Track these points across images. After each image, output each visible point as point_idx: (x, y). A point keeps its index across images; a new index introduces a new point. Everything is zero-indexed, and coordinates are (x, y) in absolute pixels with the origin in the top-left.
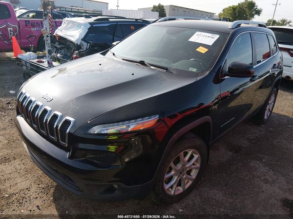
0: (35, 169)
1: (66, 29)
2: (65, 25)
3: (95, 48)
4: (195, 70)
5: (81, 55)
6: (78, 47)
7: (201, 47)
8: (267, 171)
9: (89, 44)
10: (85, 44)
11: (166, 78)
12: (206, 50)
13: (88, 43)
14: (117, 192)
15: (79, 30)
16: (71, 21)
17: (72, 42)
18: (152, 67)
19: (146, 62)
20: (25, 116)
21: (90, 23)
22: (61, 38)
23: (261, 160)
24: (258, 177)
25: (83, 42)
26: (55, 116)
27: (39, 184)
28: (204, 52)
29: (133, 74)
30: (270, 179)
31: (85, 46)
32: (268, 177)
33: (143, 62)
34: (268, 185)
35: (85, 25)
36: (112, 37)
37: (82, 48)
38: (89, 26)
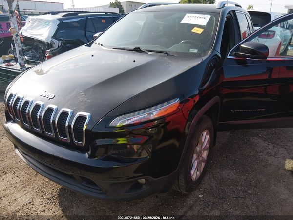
0: (33, 180)
1: (32, 28)
2: (30, 24)
3: (68, 45)
4: (196, 51)
5: (54, 54)
6: (49, 46)
7: (195, 28)
8: (266, 145)
9: (60, 42)
10: (56, 42)
11: (170, 61)
12: (202, 30)
13: (59, 40)
14: (144, 187)
15: (48, 28)
16: (37, 19)
17: (40, 41)
18: (150, 53)
19: (142, 48)
20: (21, 121)
21: (59, 19)
22: (27, 38)
23: (257, 135)
24: (261, 152)
25: (54, 40)
26: (65, 114)
27: (42, 196)
28: (200, 33)
29: (134, 61)
30: (272, 152)
31: (57, 44)
32: (270, 150)
33: (139, 48)
34: (272, 157)
35: (53, 21)
36: (84, 32)
37: (54, 46)
38: (58, 22)
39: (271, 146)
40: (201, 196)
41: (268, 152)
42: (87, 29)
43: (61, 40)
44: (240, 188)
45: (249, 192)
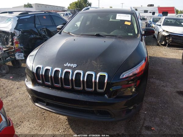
3: (25, 34)
4: (131, 34)
6: (13, 34)
7: (126, 22)
25: (16, 31)
28: (129, 24)
30: (164, 85)
31: (18, 33)
36: (34, 25)
37: (16, 34)
38: (17, 19)
39: (162, 82)
40: (146, 112)
41: (162, 85)
42: (36, 23)
43: (21, 30)
44: (161, 105)
45: (166, 106)
